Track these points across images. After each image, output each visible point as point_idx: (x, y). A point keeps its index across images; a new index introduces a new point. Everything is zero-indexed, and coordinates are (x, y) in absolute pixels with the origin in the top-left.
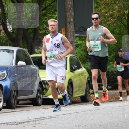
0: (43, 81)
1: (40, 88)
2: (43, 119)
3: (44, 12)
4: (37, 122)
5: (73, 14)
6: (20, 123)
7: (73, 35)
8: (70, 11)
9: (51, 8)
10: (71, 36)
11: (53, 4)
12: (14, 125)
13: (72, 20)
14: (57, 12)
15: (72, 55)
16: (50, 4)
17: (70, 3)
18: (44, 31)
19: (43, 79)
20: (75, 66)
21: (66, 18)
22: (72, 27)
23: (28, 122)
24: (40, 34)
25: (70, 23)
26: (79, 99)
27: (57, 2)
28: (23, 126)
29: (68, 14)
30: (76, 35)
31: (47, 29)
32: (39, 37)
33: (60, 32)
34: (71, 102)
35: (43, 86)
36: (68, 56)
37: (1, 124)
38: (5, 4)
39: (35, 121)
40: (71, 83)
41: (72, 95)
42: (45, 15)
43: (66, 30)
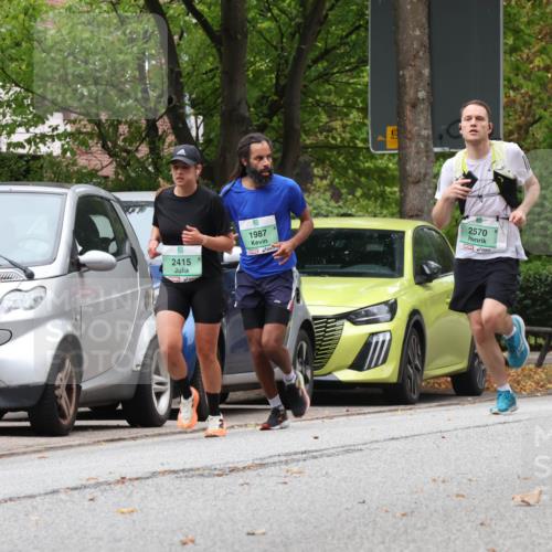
0: (315, 318)
1: (305, 345)
2: (315, 457)
3: (321, 66)
4: (294, 467)
5: (426, 72)
6: (233, 470)
7: (428, 151)
8: (418, 62)
9: (346, 54)
10: (418, 153)
11: (354, 37)
12: (209, 476)
13: (422, 94)
14: (368, 68)
15: (420, 223)
16: (342, 38)
17: (418, 33)
18: (321, 137)
19: (314, 311)
20: (433, 264)
21: (400, 87)
22: (422, 122)
23: (262, 465)
24: (306, 147)
25: (414, 106)
26: (446, 385)
27: (367, 29)
28: (241, 481)
29: (408, 73)
30: (437, 150)
31: (331, 130)
32: (304, 158)
33: (380, 138)
34: (415, 397)
35: (316, 336)
36: (408, 227)
37: (164, 473)
38: (181, 37)
39: (286, 462)
40: (416, 326)
41: (419, 370)
42: (325, 77)
43: (401, 134)
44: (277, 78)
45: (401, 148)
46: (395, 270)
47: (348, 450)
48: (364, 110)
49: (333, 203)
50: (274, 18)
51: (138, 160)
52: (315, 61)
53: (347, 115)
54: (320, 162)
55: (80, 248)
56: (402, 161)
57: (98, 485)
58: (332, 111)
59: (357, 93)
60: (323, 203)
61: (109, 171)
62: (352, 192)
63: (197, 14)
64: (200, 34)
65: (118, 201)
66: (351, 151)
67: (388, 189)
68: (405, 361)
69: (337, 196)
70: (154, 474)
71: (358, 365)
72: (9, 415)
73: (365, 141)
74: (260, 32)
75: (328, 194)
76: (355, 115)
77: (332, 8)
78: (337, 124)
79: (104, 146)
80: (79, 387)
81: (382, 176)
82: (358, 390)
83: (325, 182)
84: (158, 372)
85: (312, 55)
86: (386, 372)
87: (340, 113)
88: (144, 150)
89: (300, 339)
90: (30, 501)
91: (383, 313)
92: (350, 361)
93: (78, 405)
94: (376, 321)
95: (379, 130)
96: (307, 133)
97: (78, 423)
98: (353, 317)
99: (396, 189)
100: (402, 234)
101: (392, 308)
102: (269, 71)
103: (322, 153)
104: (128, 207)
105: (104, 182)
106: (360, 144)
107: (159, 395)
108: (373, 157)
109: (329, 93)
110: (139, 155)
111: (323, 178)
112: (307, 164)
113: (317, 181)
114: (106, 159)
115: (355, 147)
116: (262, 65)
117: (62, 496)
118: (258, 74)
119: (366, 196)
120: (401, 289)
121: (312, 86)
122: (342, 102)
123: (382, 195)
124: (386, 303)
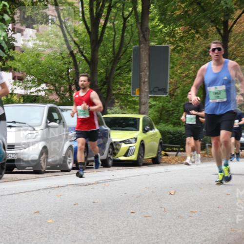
0: (114, 142)
1: (111, 150)
2: (112, 181)
3: (118, 71)
4: (107, 184)
5: (148, 73)
6: (89, 184)
7: (147, 96)
8: (145, 71)
9: (125, 68)
10: (145, 96)
11: (128, 63)
12: (83, 186)
13: (146, 80)
14: (132, 72)
15: (145, 116)
16: (124, 64)
17: (146, 62)
18: (118, 91)
19: (114, 140)
20: (148, 127)
21: (140, 78)
22: (146, 87)
23: (98, 183)
24: (114, 94)
25: (144, 83)
26: (150, 161)
27: (131, 61)
28: (91, 187)
29: (143, 74)
30: (150, 95)
31: (120, 89)
32: (113, 97)
33: (134, 92)
34: (141, 164)
35: (114, 147)
36: (141, 117)
37: (70, 185)
38: (79, 63)
39: (104, 182)
40: (142, 145)
41: (143, 157)
42: (119, 74)
43: (140, 91)
44: (106, 74)
45: (140, 95)
46: (137, 129)
47: (122, 179)
48: (130, 84)
49: (120, 110)
50: (106, 58)
51: (66, 97)
52: (117, 70)
53: (125, 85)
54: (117, 98)
55: (49, 122)
56: (140, 98)
57: (51, 188)
58: (121, 84)
59: (128, 79)
60: (117, 110)
61: (58, 100)
62: (126, 107)
63: (84, 57)
64: (85, 62)
65: (60, 109)
66: (126, 95)
67: (136, 106)
68: (139, 154)
69: (121, 108)
70: (67, 185)
71: (126, 155)
72: (27, 168)
73: (130, 92)
74: (102, 62)
75: (119, 107)
76: (127, 85)
77: (122, 55)
78: (122, 88)
79: (57, 93)
80: (47, 161)
81: (134, 103)
82: (126, 162)
83: (119, 104)
84: (69, 157)
85: (116, 68)
86: (134, 157)
87: (123, 85)
88: (68, 94)
89: (110, 148)
90: (32, 192)
91: (133, 141)
92: (123, 154)
93: (47, 165)
94: (131, 143)
95: (134, 89)
96: (114, 90)
97: (46, 171)
98: (125, 142)
99: (138, 106)
100: (139, 119)
101: (136, 139)
102: (104, 73)
103: (118, 96)
104: (63, 110)
105: (56, 103)
106: (129, 94)
107: (69, 163)
108: (132, 97)
109: (120, 79)
110: (66, 96)
111: (118, 103)
112: (113, 99)
113: (116, 104)
114: (57, 97)
115: (127, 94)
116: (102, 71)
117: (41, 191)
118: (101, 73)
119: (130, 108)
120: (138, 134)
121: (116, 77)
122: (124, 82)
123: (134, 108)
124: (134, 138)
